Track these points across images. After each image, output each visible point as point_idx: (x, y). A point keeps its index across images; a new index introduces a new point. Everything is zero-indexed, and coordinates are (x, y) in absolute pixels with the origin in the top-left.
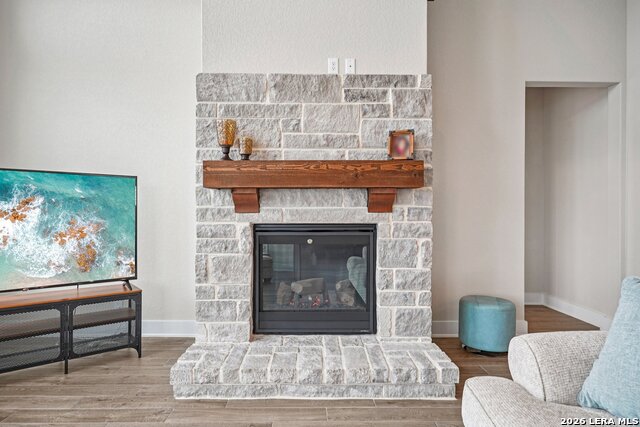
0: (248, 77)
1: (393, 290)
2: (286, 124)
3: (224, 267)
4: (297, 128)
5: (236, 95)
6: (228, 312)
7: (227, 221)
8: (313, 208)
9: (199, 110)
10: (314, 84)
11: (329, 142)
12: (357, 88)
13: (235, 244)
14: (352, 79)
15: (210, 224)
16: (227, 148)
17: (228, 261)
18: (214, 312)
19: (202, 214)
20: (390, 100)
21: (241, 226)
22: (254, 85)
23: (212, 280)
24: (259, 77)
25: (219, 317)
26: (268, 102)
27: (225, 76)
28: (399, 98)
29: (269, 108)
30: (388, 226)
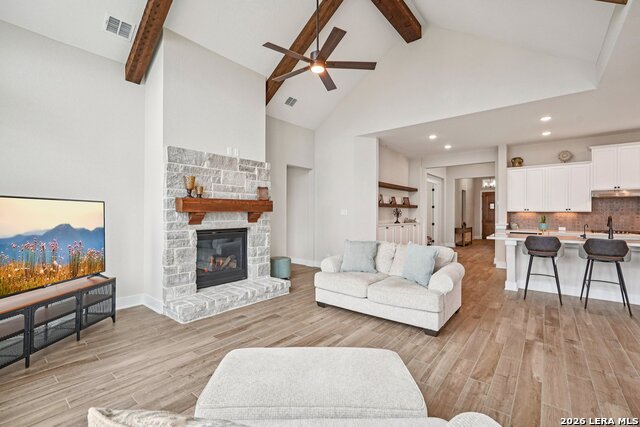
0: (196, 153)
1: (257, 257)
2: (214, 179)
3: (182, 255)
4: (219, 181)
5: (190, 161)
6: (185, 279)
7: (184, 230)
8: (226, 221)
9: (169, 168)
10: (226, 162)
11: (233, 190)
12: (244, 165)
13: (189, 241)
14: (242, 161)
15: (175, 232)
16: (190, 191)
17: (185, 251)
18: (177, 281)
19: (170, 226)
20: (256, 172)
21: (191, 232)
22: (199, 158)
23: (176, 262)
24: (202, 153)
25: (180, 283)
26: (205, 167)
27: (184, 150)
28: (260, 171)
29: (206, 170)
30: (254, 230)
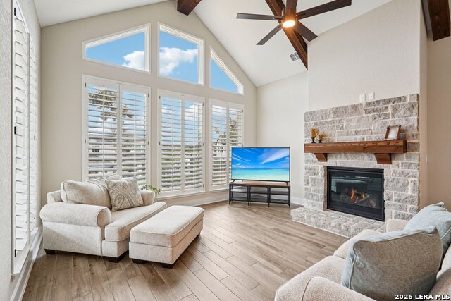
0: (322, 111)
2: (337, 127)
3: (314, 181)
4: (342, 128)
5: (318, 118)
6: (315, 198)
7: (315, 165)
8: (350, 161)
9: (306, 125)
10: (349, 110)
11: (357, 133)
12: (371, 107)
13: (318, 173)
14: (368, 104)
15: (309, 165)
16: (313, 139)
17: (315, 179)
18: (311, 197)
19: (307, 162)
20: (390, 110)
21: (320, 167)
22: (325, 114)
23: (310, 185)
24: (326, 110)
25: (312, 199)
26: (330, 119)
27: (314, 112)
28: (395, 109)
29: (330, 122)
30: (389, 170)
